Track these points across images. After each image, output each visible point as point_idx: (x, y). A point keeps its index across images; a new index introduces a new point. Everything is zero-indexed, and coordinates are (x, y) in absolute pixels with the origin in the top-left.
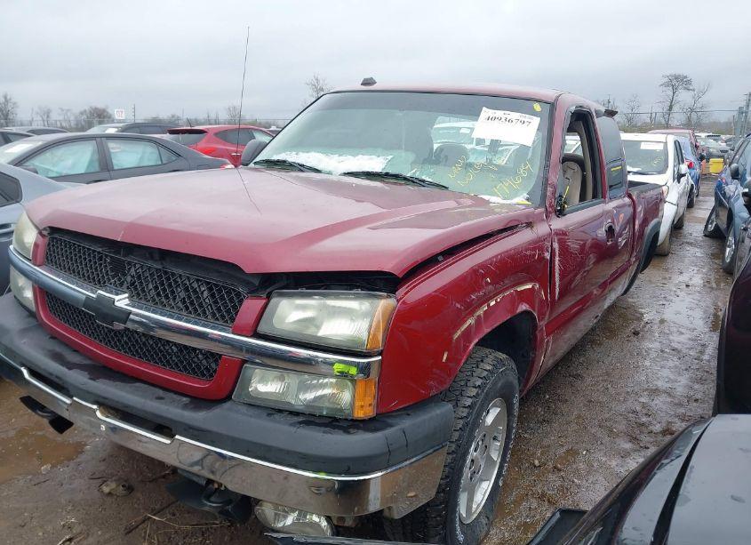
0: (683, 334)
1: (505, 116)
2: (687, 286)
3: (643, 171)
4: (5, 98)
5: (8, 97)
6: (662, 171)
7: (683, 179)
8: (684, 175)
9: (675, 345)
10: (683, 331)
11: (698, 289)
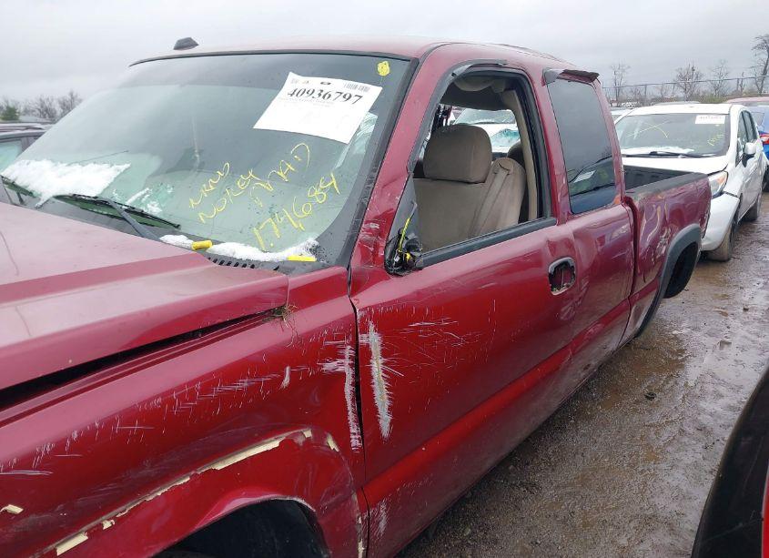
0: (722, 396)
1: (323, 87)
2: (745, 310)
3: (695, 153)
4: (71, 94)
5: (74, 95)
6: (721, 152)
7: (750, 161)
8: (752, 156)
9: (705, 419)
10: (722, 389)
11: (758, 315)
